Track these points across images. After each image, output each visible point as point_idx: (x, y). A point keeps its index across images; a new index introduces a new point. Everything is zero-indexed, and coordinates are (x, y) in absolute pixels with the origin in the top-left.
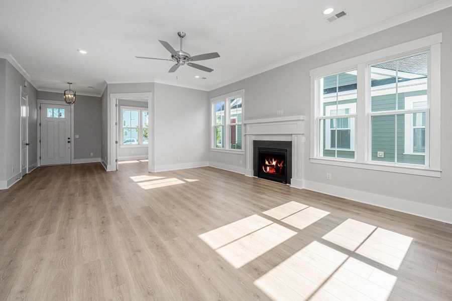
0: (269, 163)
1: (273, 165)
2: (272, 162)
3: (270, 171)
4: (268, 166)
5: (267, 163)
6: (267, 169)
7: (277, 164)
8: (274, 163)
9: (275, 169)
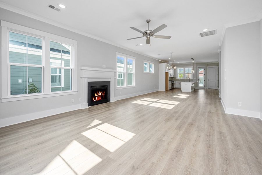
0: (97, 94)
1: (100, 95)
2: (99, 94)
3: (98, 99)
4: (97, 96)
5: (96, 95)
6: (96, 99)
7: (102, 94)
8: (100, 94)
9: (101, 97)
